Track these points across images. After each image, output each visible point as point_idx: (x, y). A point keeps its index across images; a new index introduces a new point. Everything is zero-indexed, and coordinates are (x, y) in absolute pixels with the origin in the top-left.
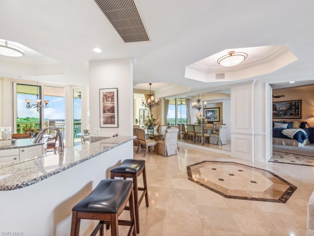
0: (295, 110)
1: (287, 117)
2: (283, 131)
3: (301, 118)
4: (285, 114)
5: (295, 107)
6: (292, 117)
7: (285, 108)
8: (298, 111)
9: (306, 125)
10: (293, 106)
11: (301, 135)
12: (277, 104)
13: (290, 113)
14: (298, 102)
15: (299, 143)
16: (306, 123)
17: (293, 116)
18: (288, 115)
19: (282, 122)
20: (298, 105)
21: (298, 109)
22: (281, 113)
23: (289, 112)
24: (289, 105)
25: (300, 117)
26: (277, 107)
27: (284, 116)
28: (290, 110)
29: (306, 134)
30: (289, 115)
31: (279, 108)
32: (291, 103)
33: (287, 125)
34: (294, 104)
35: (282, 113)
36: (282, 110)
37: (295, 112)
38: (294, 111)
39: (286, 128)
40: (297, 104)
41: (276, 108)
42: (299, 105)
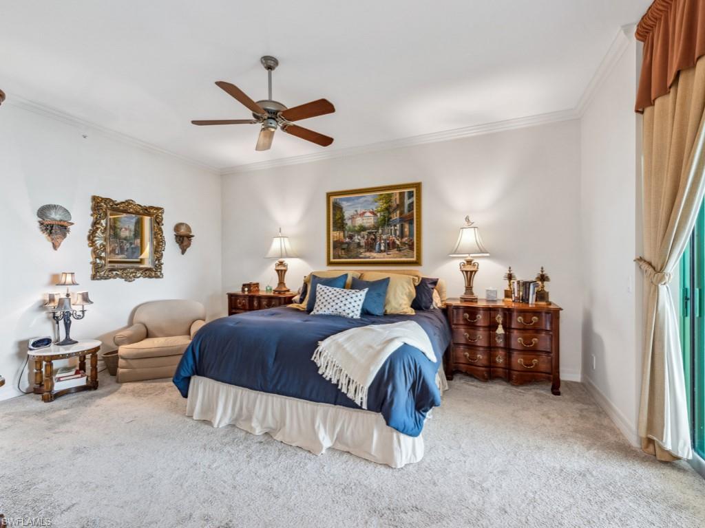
0: (402, 227)
1: (376, 256)
2: (323, 345)
3: (417, 263)
4: (370, 247)
5: (401, 213)
6: (392, 256)
7: (369, 221)
8: (411, 235)
9: (435, 291)
10: (395, 210)
11: (410, 381)
12: (348, 200)
13: (385, 240)
14: (411, 195)
15: (402, 436)
16: (435, 282)
17: (394, 251)
18: (380, 251)
19: (349, 280)
20: (411, 205)
21: (411, 222)
22: (357, 238)
23: (384, 237)
24: (380, 205)
25: (414, 259)
26: (348, 214)
27: (368, 254)
28: (387, 229)
29: (434, 359)
30: (382, 248)
31: (352, 218)
32: (390, 196)
33: (363, 298)
34: (398, 202)
35: (363, 242)
36: (363, 229)
37: (402, 235)
38: (398, 233)
39: (357, 315)
40: (407, 202)
41: (342, 218)
42: (413, 203)
